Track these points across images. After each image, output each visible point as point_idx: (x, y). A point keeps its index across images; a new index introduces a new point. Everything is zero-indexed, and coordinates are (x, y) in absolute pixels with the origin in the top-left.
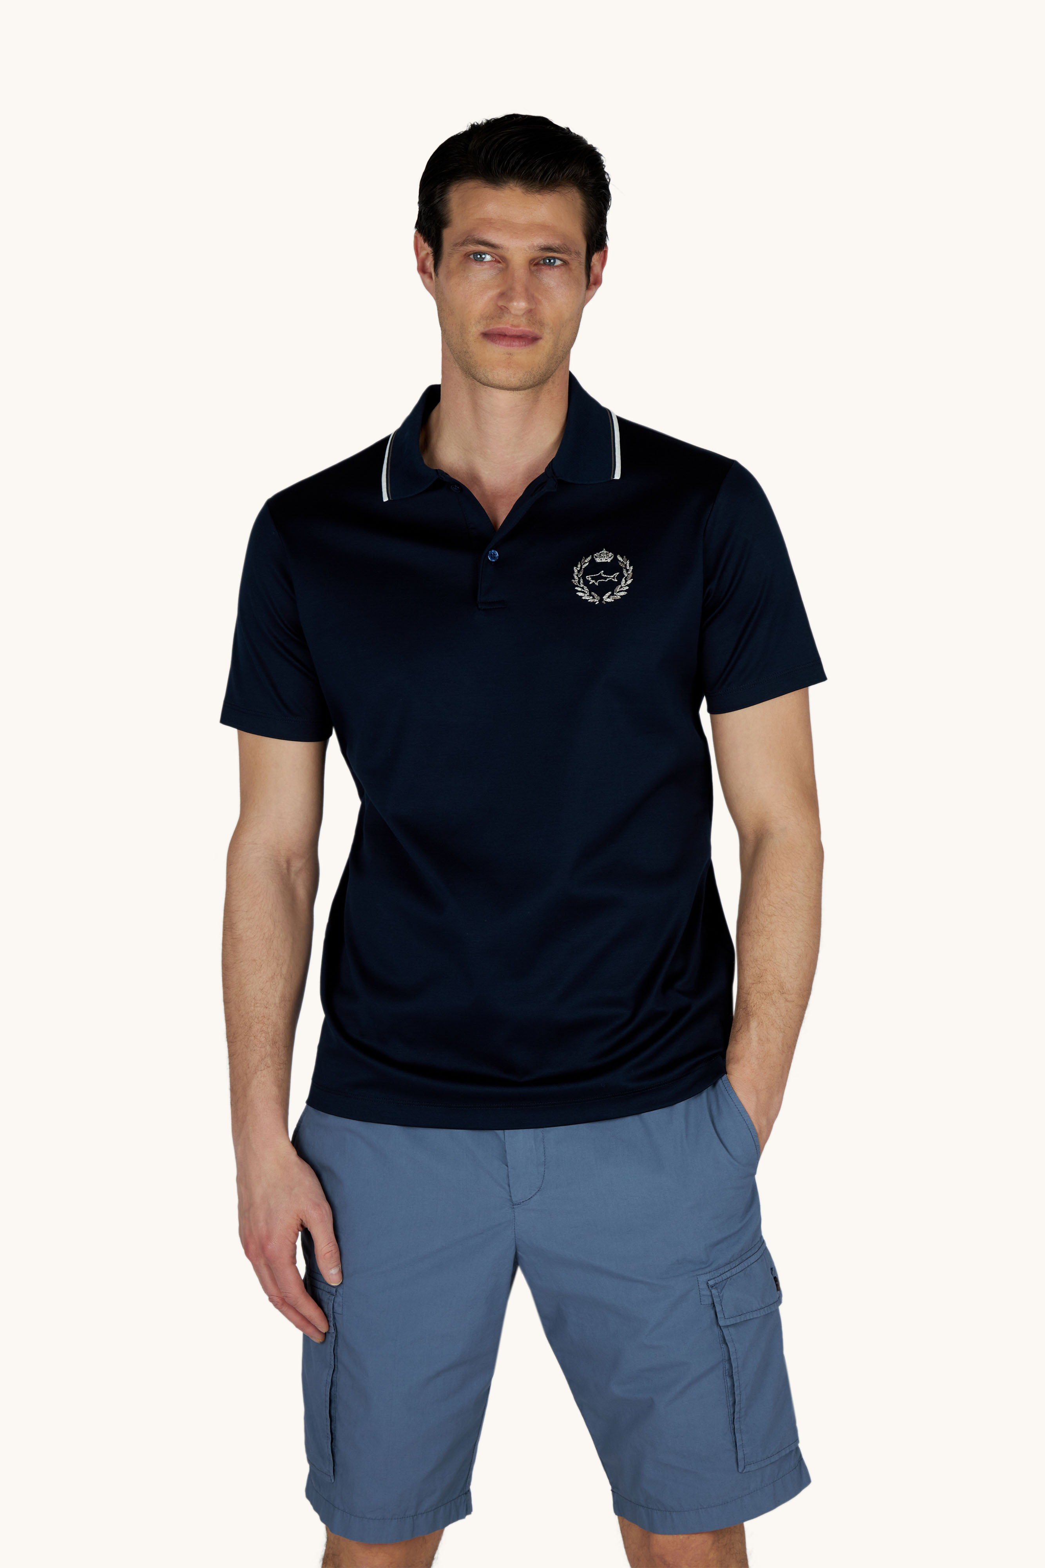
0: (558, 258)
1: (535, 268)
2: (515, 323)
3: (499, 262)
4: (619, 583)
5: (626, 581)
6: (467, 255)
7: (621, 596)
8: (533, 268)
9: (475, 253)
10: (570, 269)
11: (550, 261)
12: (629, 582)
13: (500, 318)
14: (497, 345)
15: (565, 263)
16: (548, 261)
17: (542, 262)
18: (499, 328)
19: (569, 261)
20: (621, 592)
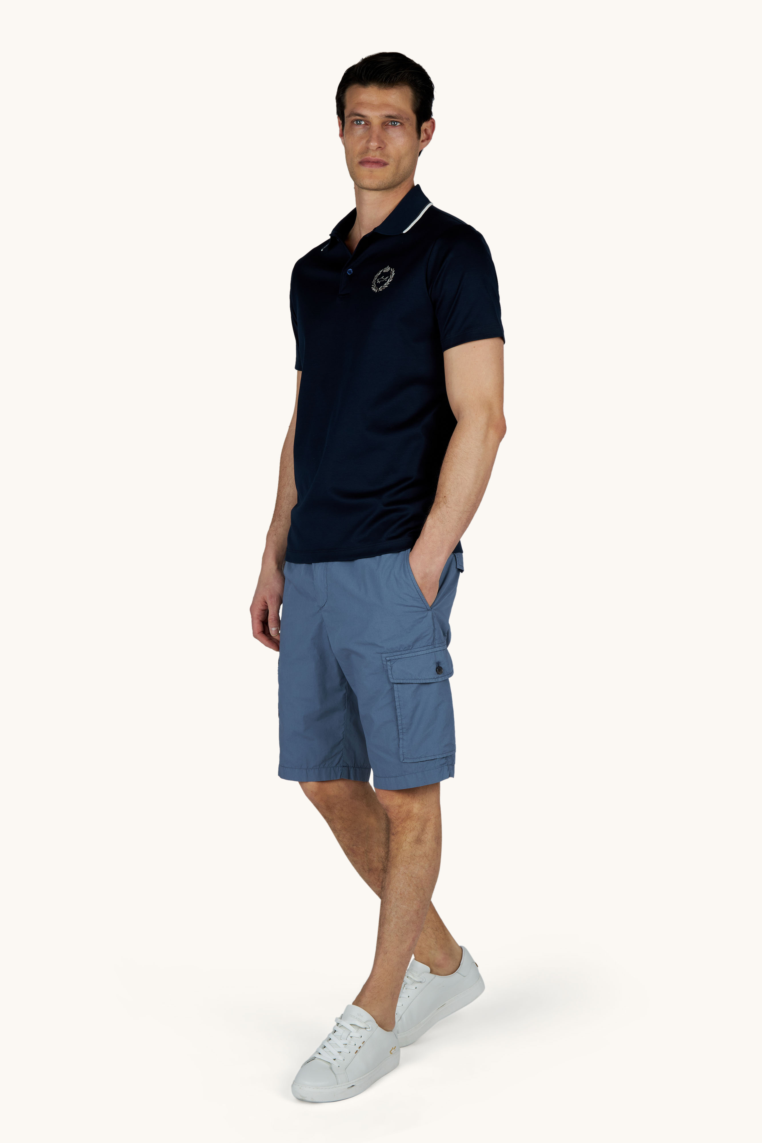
0: (399, 122)
1: (386, 127)
2: (374, 155)
3: (368, 125)
4: (387, 282)
5: (390, 280)
6: (352, 122)
7: (385, 288)
8: (384, 127)
9: (357, 120)
10: (405, 128)
11: (394, 123)
12: (390, 281)
13: (367, 153)
14: (365, 167)
15: (402, 124)
16: (393, 123)
17: (390, 124)
18: (366, 158)
19: (403, 123)
20: (386, 285)
